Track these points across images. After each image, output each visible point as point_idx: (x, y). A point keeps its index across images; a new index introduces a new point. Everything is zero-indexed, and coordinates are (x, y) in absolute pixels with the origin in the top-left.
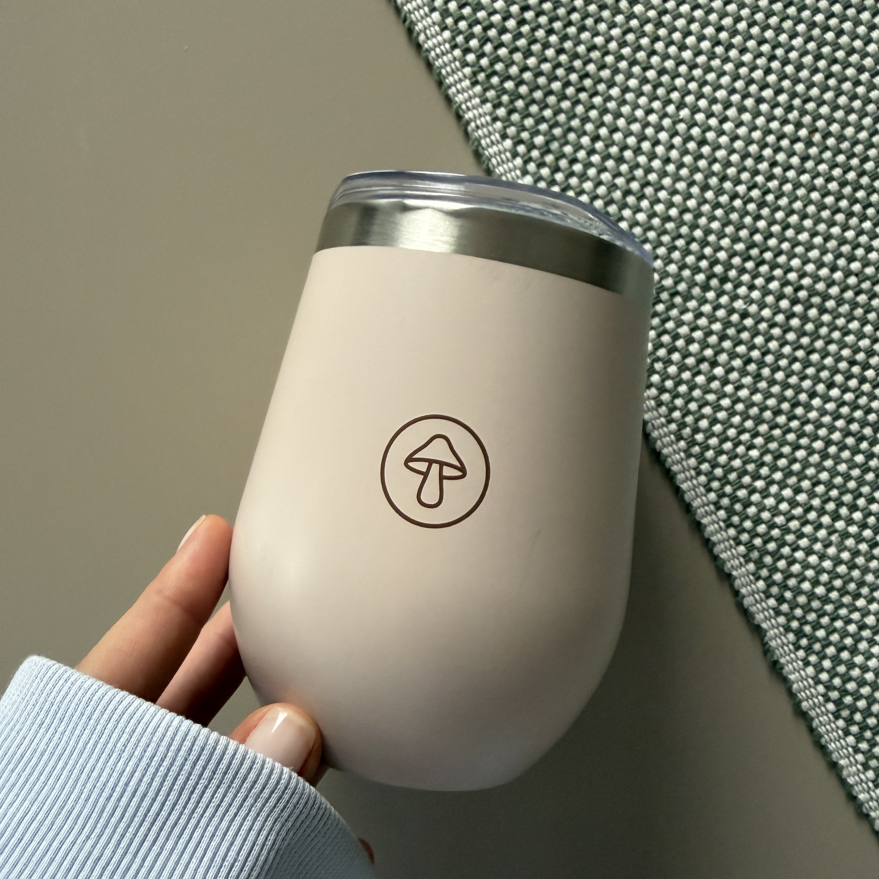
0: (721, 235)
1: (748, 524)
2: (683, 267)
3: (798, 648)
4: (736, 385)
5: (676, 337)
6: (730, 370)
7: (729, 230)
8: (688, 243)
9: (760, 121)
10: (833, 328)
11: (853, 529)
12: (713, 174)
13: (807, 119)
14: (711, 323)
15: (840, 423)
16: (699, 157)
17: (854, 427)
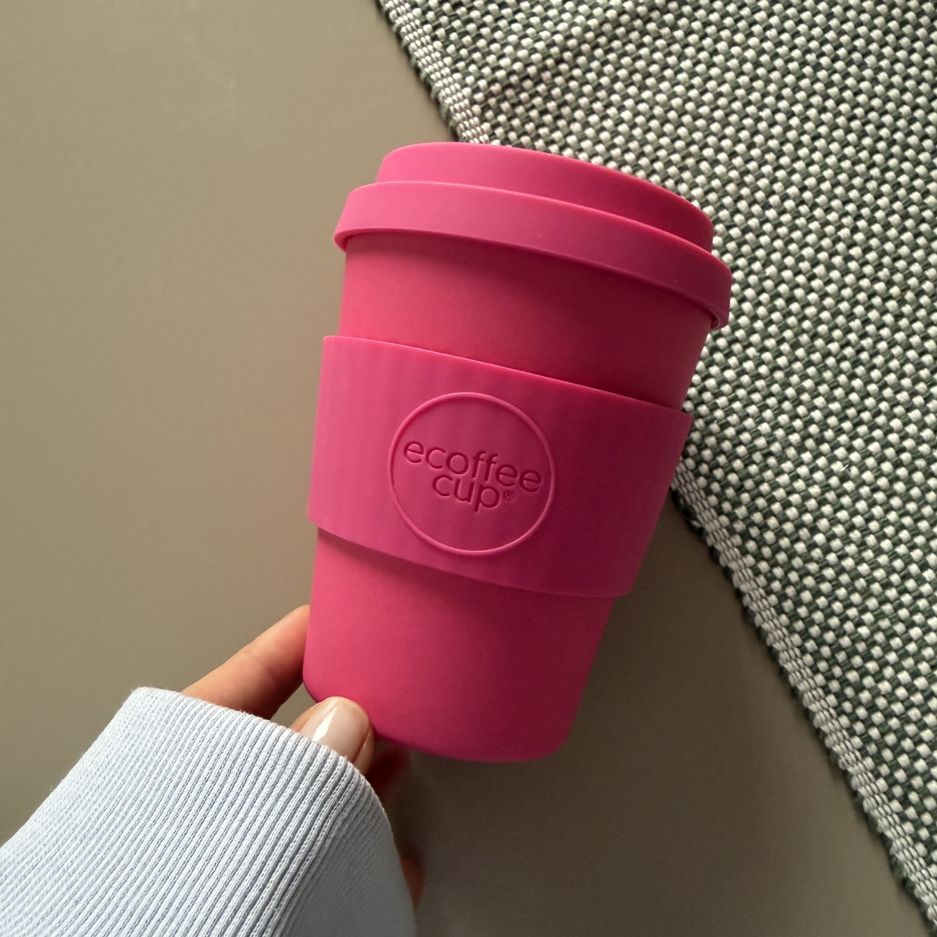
0: (815, 394)
1: (861, 712)
2: (775, 426)
4: (840, 553)
5: (771, 500)
6: (831, 537)
7: (823, 388)
8: (780, 402)
9: (850, 279)
12: (804, 331)
14: (808, 485)
16: (788, 314)
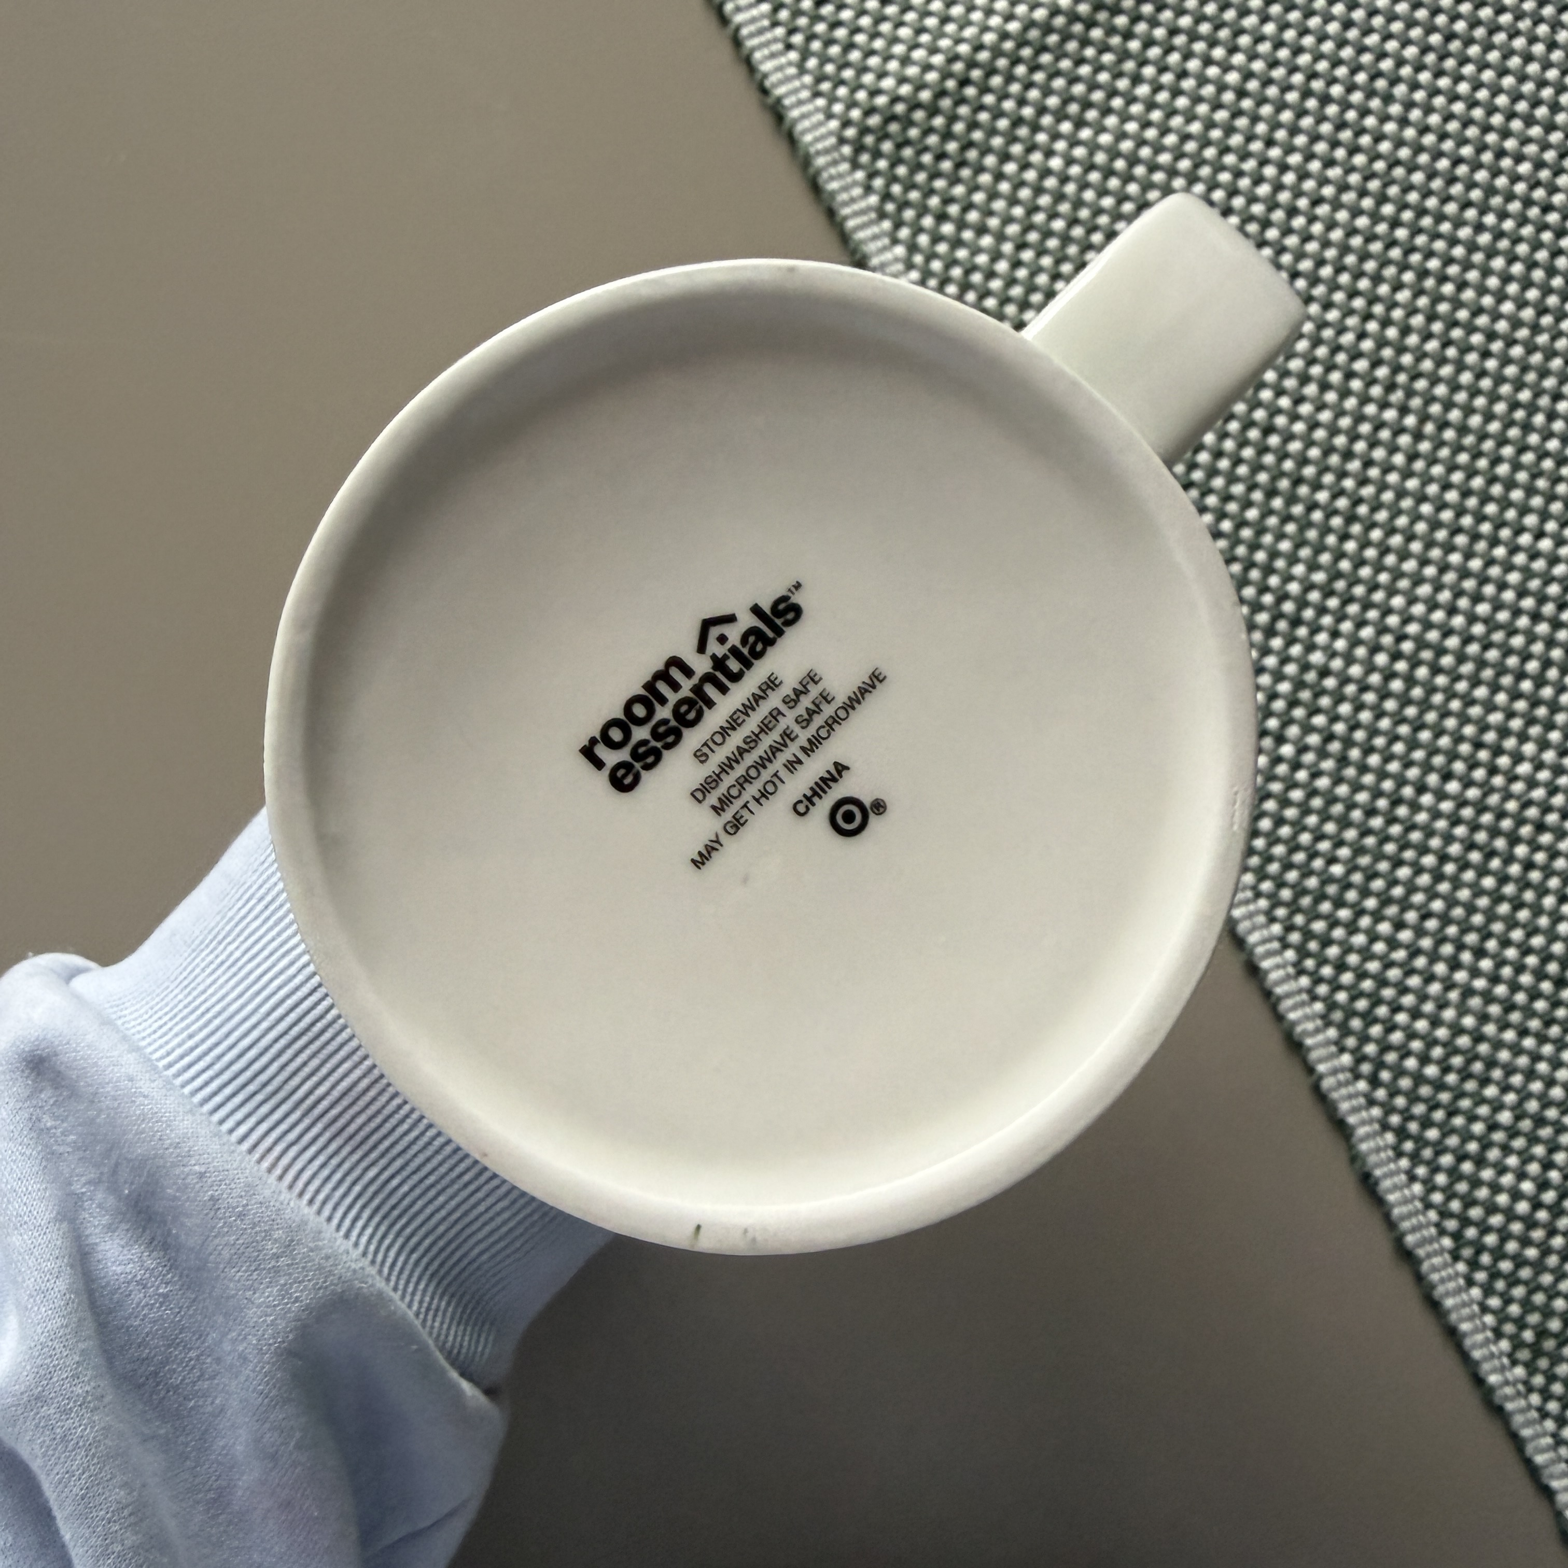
0: (1293, 559)
1: (1327, 971)
3: (1399, 1154)
4: (1312, 770)
6: (1303, 749)
7: (1305, 553)
8: (1246, 569)
9: (1351, 403)
10: (1451, 694)
11: (1480, 984)
12: (1284, 474)
13: (1416, 402)
14: (1276, 681)
15: (1460, 831)
16: (1263, 450)
17: (1481, 837)
